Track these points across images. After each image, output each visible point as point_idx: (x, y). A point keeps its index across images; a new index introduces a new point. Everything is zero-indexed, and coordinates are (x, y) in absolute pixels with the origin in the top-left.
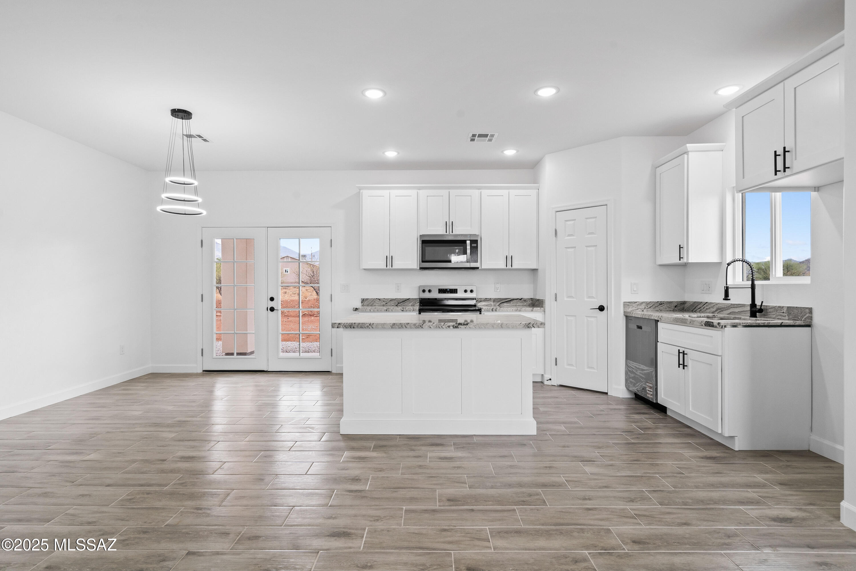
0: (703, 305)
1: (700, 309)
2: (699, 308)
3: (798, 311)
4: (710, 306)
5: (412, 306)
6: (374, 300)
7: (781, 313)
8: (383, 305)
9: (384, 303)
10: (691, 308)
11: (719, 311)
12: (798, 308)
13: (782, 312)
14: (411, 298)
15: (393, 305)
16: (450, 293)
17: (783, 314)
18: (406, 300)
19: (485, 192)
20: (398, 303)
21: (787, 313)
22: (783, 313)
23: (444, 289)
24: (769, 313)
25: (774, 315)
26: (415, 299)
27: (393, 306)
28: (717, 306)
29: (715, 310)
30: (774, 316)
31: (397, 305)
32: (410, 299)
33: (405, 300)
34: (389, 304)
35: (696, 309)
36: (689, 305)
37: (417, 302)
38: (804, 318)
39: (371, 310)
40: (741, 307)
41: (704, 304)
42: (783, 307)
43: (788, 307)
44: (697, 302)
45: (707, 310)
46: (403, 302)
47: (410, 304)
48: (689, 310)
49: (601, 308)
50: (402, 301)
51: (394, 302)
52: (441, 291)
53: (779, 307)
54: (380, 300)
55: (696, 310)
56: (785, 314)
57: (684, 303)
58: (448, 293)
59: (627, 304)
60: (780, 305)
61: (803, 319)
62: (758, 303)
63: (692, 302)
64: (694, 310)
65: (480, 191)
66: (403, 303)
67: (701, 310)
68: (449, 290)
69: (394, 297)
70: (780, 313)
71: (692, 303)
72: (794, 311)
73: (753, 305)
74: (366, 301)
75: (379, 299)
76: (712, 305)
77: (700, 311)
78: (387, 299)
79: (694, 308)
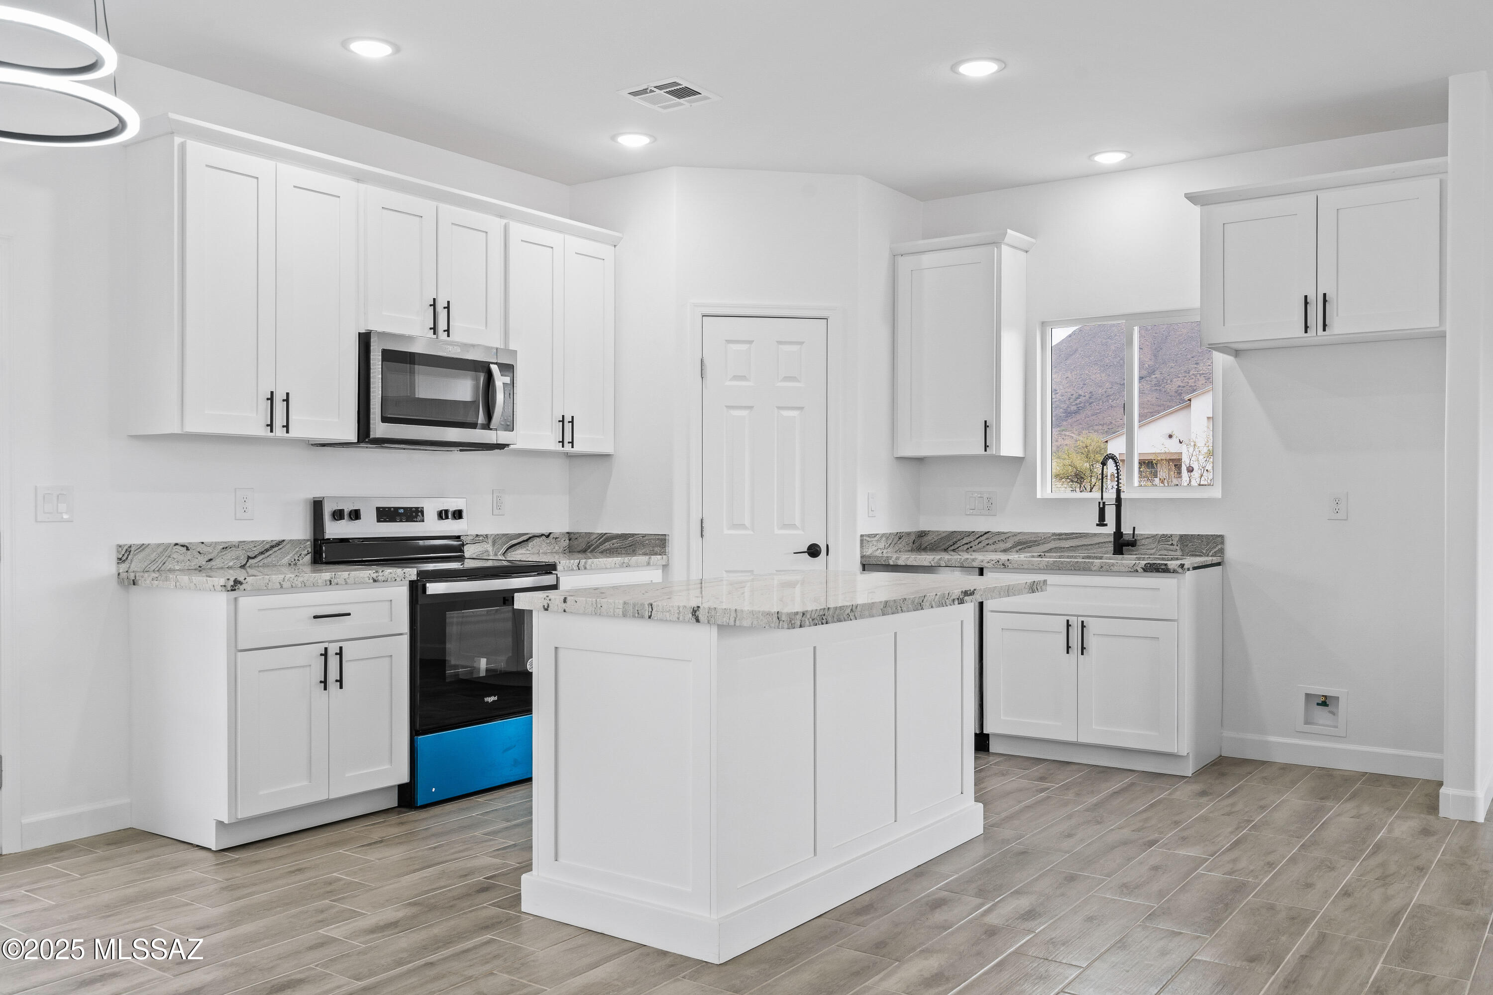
0: (979, 537)
1: (966, 547)
2: (967, 544)
3: (1202, 541)
4: (996, 539)
5: (290, 564)
6: (166, 549)
7: (1167, 546)
8: (200, 569)
9: (202, 561)
10: (942, 544)
11: (1020, 547)
12: (1202, 536)
13: (1170, 543)
14: (287, 537)
15: (231, 564)
16: (407, 521)
17: (1171, 547)
18: (272, 547)
19: (518, 230)
20: (249, 558)
21: (1179, 546)
22: (1172, 544)
23: (390, 508)
24: (1141, 547)
25: (1153, 549)
26: (300, 542)
27: (231, 567)
28: (1017, 539)
29: (1011, 546)
30: (1154, 551)
31: (243, 567)
32: (284, 541)
33: (268, 546)
34: (216, 563)
35: (956, 546)
36: (936, 539)
37: (306, 552)
38: (1212, 552)
39: (285, 585)
40: (1077, 538)
41: (981, 536)
42: (1171, 536)
43: (1181, 536)
44: (959, 532)
45: (989, 546)
46: (262, 553)
47: (285, 560)
48: (936, 548)
49: (813, 551)
50: (260, 549)
51: (230, 555)
52: (386, 514)
53: (1163, 536)
54: (188, 549)
55: (958, 548)
56: (1175, 547)
57: (922, 534)
58: (401, 521)
59: (864, 540)
60: (1165, 533)
61: (1210, 554)
62: (1126, 530)
63: (944, 532)
64: (952, 548)
65: (504, 221)
66: (263, 556)
67: (971, 547)
68: (402, 511)
69: (234, 538)
70: (1164, 546)
71: (944, 535)
72: (1194, 542)
73: (1118, 534)
74: (141, 556)
75: (183, 546)
76: (1003, 537)
77: (968, 549)
78: (210, 545)
79: (951, 543)
